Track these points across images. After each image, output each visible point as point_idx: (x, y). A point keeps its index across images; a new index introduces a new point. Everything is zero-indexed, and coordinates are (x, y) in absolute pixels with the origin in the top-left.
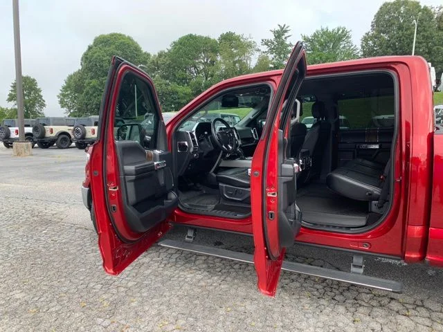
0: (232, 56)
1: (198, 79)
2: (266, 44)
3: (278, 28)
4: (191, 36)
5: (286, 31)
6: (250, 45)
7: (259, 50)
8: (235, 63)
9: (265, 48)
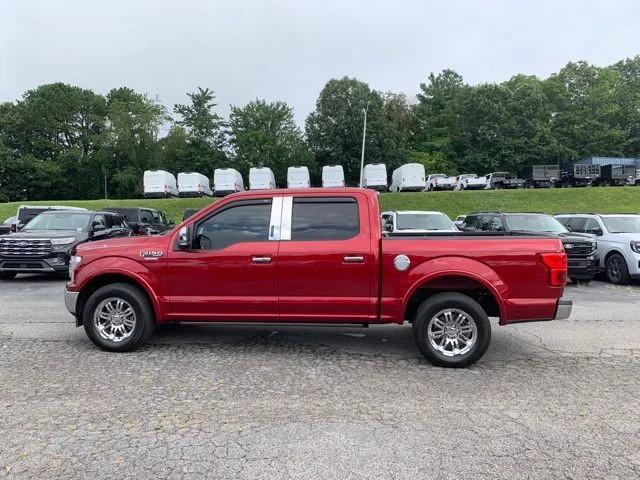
0: (129, 122)
1: (73, 153)
2: (181, 111)
3: (199, 92)
4: (61, 85)
5: (210, 98)
6: (157, 111)
7: (170, 119)
8: (134, 132)
9: (179, 117)
